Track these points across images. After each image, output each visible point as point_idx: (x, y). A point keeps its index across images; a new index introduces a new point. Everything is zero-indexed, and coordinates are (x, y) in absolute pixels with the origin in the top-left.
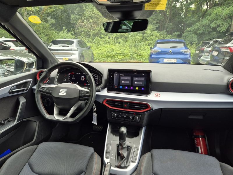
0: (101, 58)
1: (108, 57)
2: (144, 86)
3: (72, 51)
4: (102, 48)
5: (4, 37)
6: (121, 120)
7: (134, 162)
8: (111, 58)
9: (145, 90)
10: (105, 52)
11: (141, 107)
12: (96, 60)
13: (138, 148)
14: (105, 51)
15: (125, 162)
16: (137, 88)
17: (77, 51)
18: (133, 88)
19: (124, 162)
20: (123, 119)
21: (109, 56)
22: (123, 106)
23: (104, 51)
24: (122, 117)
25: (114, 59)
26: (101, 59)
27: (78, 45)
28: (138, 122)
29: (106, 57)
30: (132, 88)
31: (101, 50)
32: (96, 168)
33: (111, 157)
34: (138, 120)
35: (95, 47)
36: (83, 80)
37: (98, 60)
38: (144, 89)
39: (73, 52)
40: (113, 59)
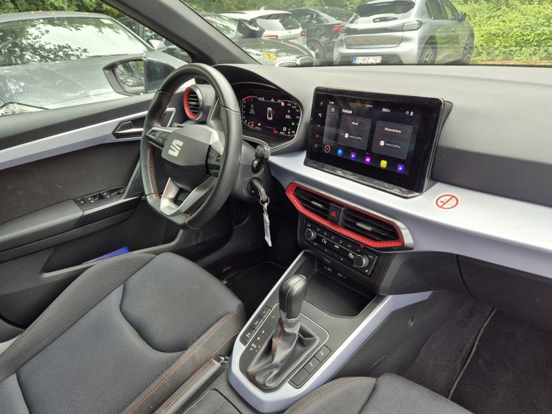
0: (497, 49)
1: (522, 43)
2: (404, 158)
3: (402, 31)
4: (511, 15)
5: (262, 9)
6: (325, 253)
7: (297, 385)
8: (533, 48)
9: (407, 174)
10: (515, 30)
11: (377, 231)
12: (479, 54)
13: (331, 352)
14: (518, 24)
15: (270, 373)
16: (384, 164)
17: (418, 29)
18: (371, 160)
19: (267, 372)
20: (331, 252)
21: (528, 43)
22: (327, 212)
23: (514, 24)
24: (329, 246)
25: (546, 51)
26: (497, 52)
27: (426, 12)
28: (366, 274)
29: (517, 44)
30: (368, 160)
31: (504, 21)
32: (193, 355)
33: (251, 343)
34: (368, 267)
35: (487, 16)
36: (271, 119)
37: (488, 54)
38: (405, 169)
39: (406, 34)
40: (541, 51)
